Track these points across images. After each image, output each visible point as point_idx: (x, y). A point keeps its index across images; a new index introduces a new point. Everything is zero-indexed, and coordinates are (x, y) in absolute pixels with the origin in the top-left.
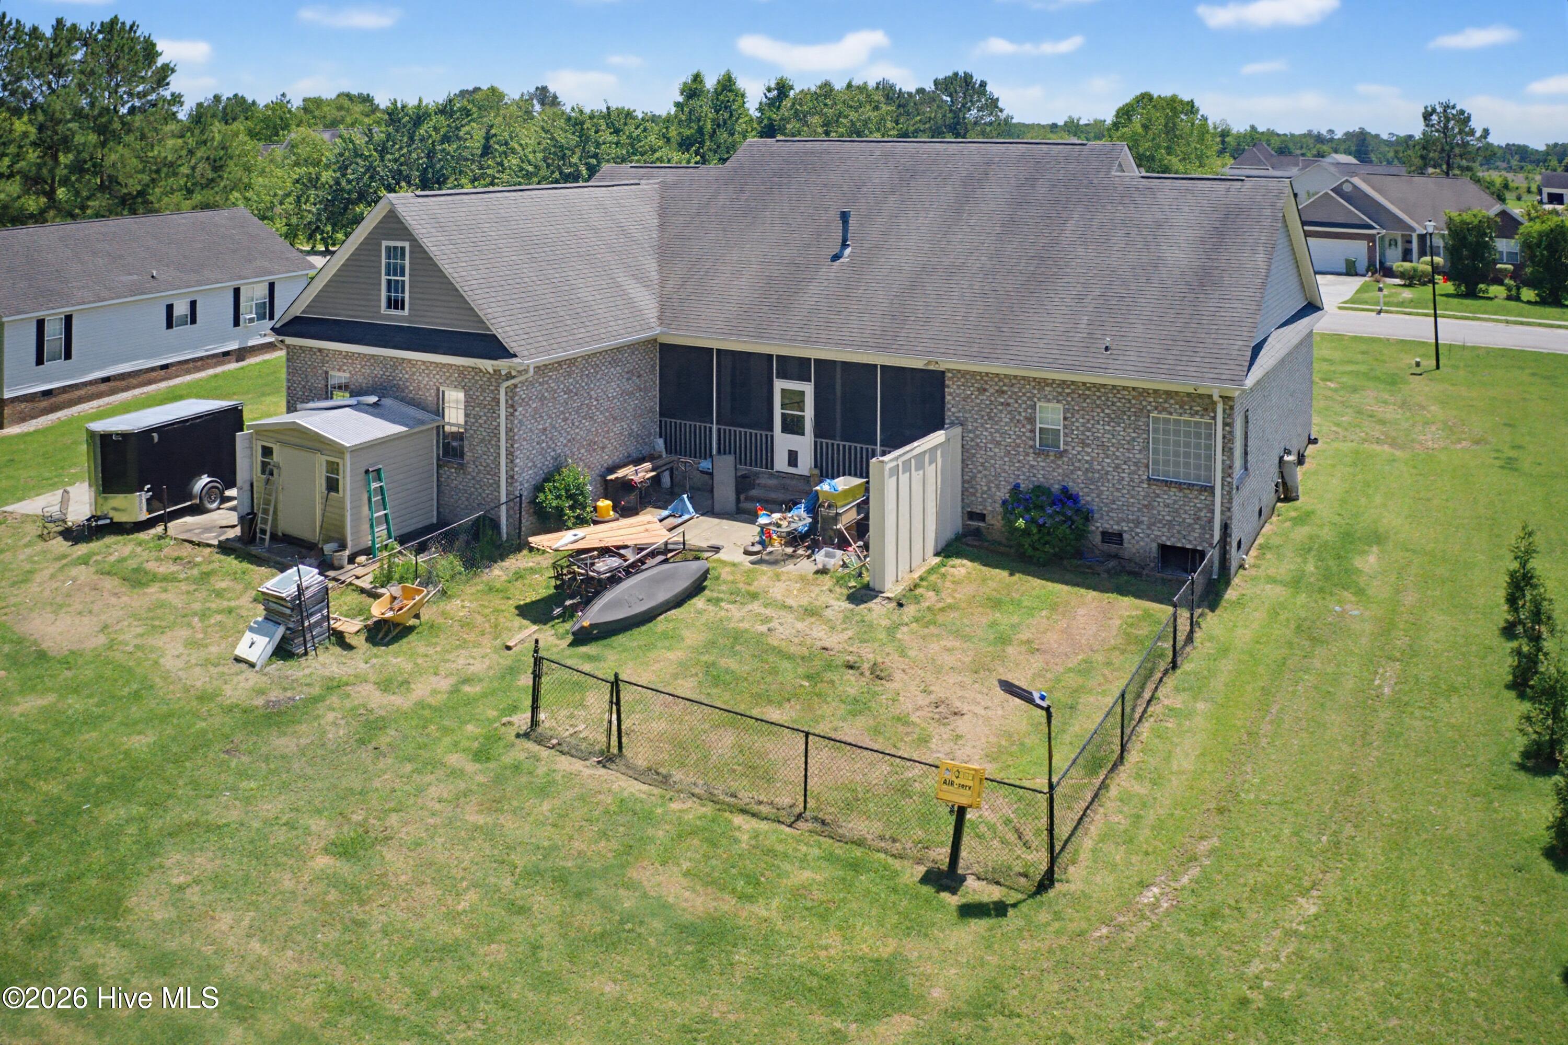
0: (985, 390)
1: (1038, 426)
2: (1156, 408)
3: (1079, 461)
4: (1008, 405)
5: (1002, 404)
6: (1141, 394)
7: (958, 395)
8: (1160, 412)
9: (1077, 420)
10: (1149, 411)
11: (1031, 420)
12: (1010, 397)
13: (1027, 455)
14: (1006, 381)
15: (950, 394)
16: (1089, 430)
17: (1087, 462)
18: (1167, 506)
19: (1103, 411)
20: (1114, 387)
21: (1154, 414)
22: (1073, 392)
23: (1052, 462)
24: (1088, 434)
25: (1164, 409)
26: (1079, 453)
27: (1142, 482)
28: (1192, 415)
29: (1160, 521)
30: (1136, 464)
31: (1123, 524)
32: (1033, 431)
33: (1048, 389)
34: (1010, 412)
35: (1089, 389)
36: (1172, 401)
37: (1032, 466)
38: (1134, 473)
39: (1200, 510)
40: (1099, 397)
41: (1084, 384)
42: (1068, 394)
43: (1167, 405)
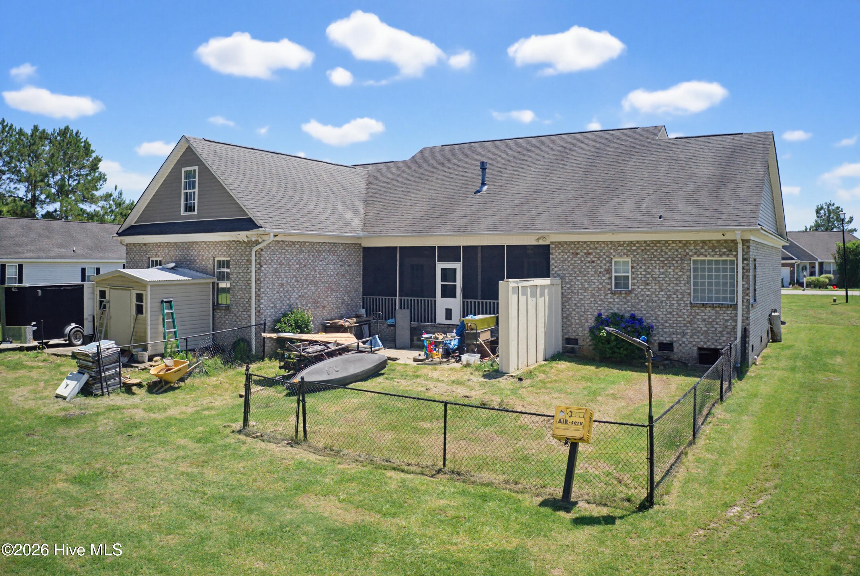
0: (577, 254)
1: (614, 274)
2: (695, 253)
3: (642, 295)
4: (593, 262)
5: (589, 262)
6: (685, 245)
7: (559, 259)
8: (698, 256)
9: (641, 268)
10: (691, 256)
11: (609, 271)
12: (595, 257)
13: (607, 295)
14: (592, 246)
15: (553, 259)
16: (649, 273)
17: (648, 296)
18: (704, 320)
19: (659, 259)
20: (666, 242)
21: (695, 258)
22: (638, 248)
23: (624, 298)
24: (648, 276)
25: (701, 254)
26: (642, 290)
27: (686, 306)
28: (721, 256)
29: (699, 332)
30: (682, 293)
31: (674, 336)
32: (610, 278)
33: (620, 248)
34: (594, 267)
35: (649, 245)
36: (706, 247)
37: (610, 303)
38: (681, 299)
39: (727, 321)
40: (656, 250)
41: (645, 242)
42: (635, 250)
43: (703, 250)
